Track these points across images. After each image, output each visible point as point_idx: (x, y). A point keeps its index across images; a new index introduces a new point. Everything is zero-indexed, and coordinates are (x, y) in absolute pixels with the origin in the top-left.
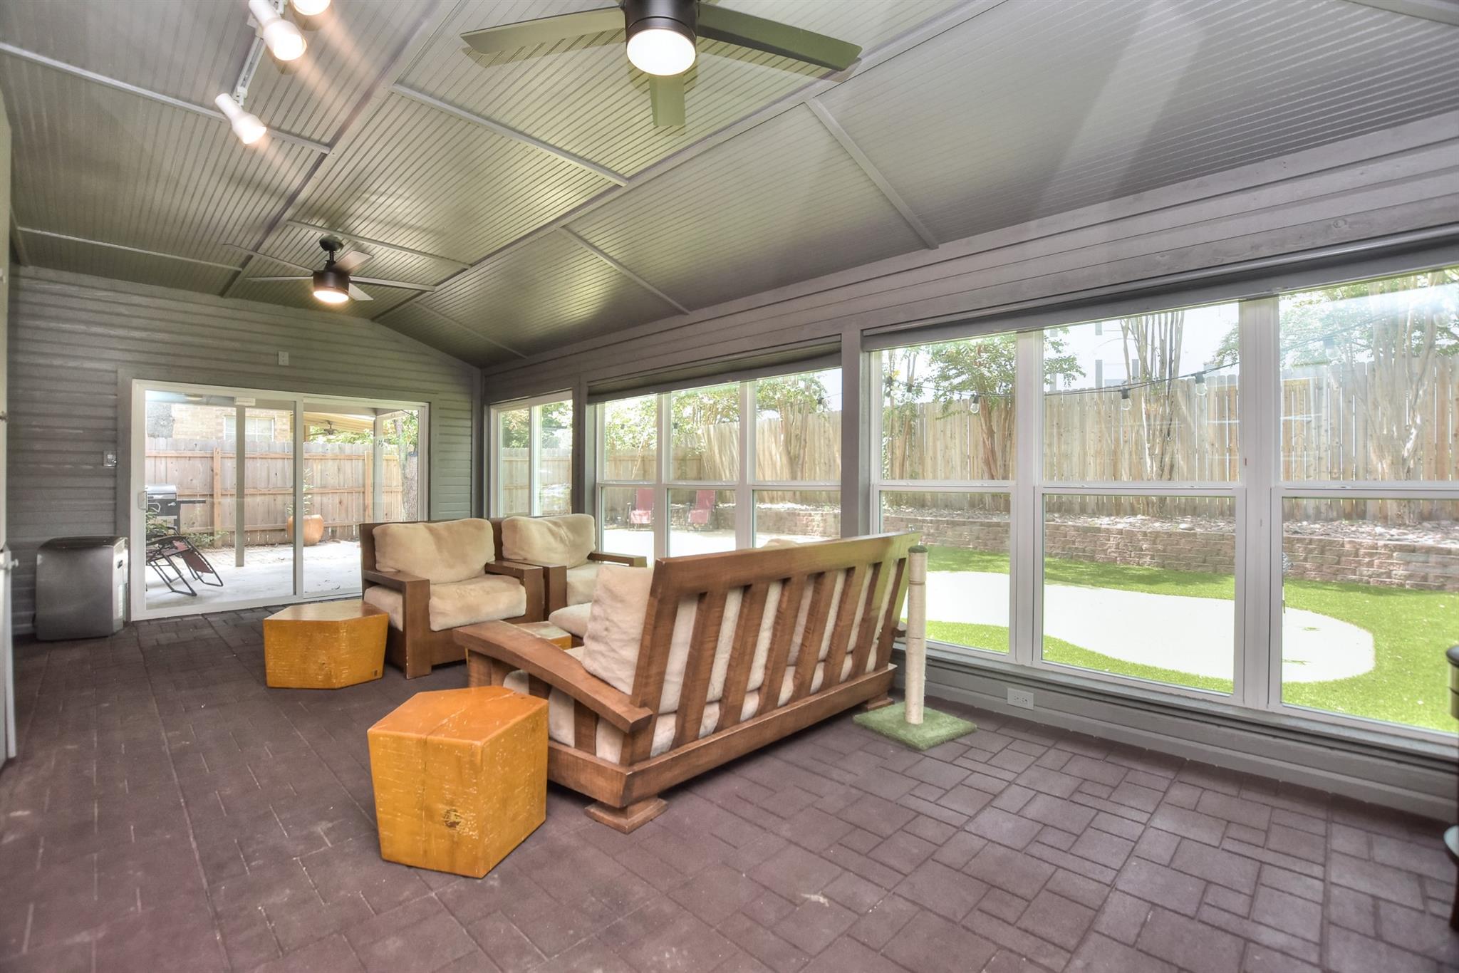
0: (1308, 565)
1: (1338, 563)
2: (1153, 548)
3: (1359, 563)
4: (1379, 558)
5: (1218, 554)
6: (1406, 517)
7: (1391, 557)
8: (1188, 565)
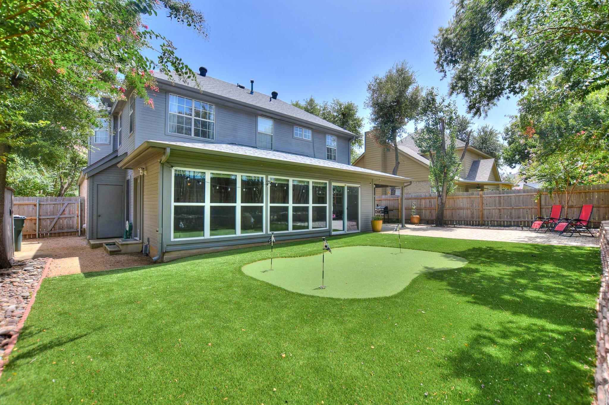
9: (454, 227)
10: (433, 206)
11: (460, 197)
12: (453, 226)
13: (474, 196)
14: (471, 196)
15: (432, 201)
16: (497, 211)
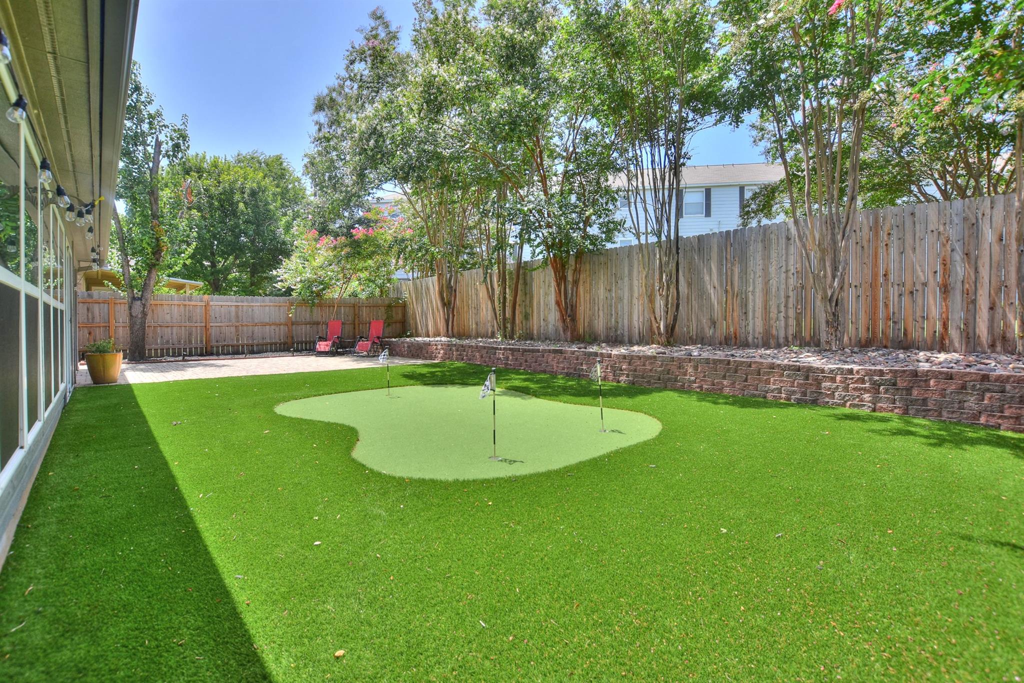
0: (725, 382)
1: (746, 380)
2: (628, 368)
3: (759, 380)
4: (774, 376)
5: (668, 373)
6: (833, 344)
7: (782, 375)
8: (649, 382)
9: (184, 360)
10: (97, 319)
11: (164, 303)
12: (181, 358)
13: (193, 303)
14: (187, 303)
15: (96, 308)
16: (233, 329)
